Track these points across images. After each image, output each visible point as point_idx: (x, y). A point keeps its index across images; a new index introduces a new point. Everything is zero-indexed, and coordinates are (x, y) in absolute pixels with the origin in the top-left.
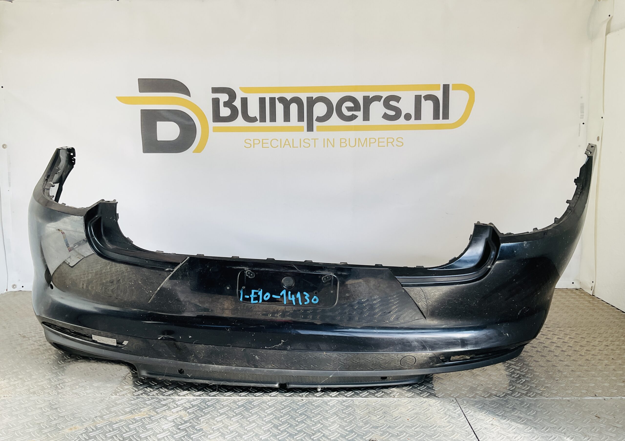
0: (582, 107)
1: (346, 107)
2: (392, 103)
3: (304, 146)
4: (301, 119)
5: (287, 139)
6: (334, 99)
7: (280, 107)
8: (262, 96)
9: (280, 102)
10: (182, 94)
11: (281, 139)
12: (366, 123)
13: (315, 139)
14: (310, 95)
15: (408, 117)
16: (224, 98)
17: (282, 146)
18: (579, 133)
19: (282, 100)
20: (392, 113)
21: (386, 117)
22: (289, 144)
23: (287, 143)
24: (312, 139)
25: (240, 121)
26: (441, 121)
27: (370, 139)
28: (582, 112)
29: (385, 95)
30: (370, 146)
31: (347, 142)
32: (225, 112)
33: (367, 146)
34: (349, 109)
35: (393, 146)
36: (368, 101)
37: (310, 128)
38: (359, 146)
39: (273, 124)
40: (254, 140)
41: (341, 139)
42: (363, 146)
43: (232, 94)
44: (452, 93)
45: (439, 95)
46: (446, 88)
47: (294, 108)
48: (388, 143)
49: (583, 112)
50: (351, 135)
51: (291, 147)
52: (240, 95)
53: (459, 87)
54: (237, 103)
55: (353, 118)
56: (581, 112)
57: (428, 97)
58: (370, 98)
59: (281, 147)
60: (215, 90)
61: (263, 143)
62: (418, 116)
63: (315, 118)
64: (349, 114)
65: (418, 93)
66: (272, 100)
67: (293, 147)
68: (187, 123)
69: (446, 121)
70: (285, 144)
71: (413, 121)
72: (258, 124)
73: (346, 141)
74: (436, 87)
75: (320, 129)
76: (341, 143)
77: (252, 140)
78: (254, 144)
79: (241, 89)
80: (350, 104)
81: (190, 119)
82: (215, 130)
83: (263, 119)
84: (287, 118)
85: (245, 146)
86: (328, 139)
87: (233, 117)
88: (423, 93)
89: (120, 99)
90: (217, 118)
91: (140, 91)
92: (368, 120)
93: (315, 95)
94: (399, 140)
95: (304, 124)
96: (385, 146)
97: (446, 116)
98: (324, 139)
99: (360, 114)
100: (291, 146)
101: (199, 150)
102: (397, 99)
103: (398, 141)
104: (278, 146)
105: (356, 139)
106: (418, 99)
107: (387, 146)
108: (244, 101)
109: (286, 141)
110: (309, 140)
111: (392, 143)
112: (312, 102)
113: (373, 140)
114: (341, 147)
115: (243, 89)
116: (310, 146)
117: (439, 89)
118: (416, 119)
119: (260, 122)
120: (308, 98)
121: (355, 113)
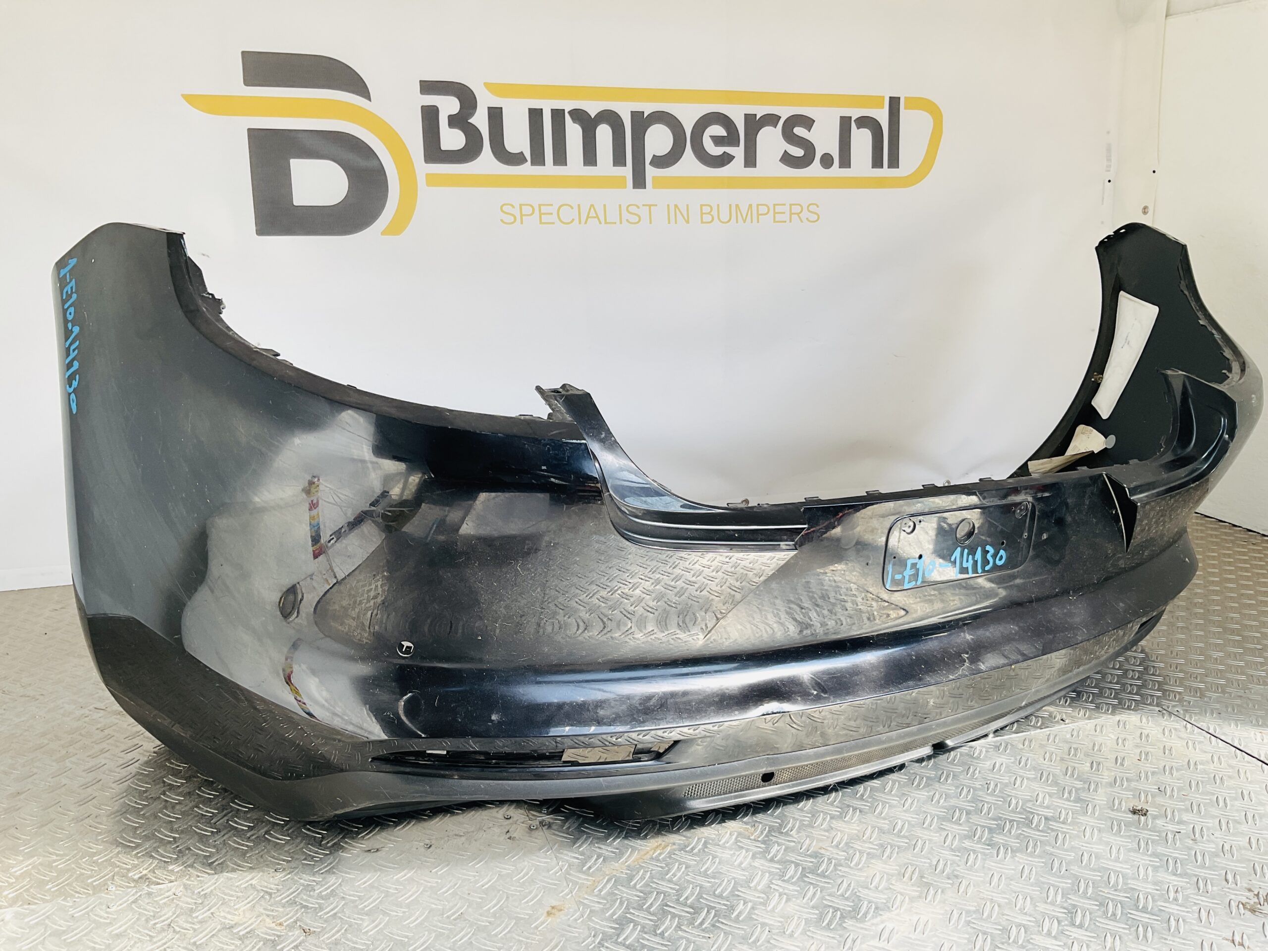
0: (1109, 150)
1: (711, 137)
2: (799, 131)
3: (627, 220)
4: (619, 159)
5: (592, 206)
6: (688, 118)
7: (574, 132)
8: (536, 104)
9: (574, 122)
10: (353, 92)
11: (579, 205)
12: (750, 172)
13: (650, 206)
14: (638, 107)
15: (827, 161)
16: (449, 106)
17: (583, 220)
18: (1103, 199)
19: (579, 115)
20: (798, 152)
21: (787, 159)
22: (597, 217)
23: (592, 214)
24: (643, 205)
25: (486, 162)
26: (885, 172)
27: (758, 205)
28: (1109, 160)
29: (785, 113)
30: (758, 221)
31: (714, 213)
32: (452, 139)
33: (752, 222)
34: (718, 141)
35: (802, 221)
36: (754, 124)
37: (639, 181)
38: (737, 222)
39: (560, 170)
40: (521, 205)
41: (701, 206)
42: (745, 222)
43: (467, 98)
44: (905, 116)
45: (882, 116)
46: (894, 102)
47: (604, 133)
48: (791, 214)
50: (721, 197)
51: (600, 223)
52: (485, 101)
54: (480, 120)
55: (724, 160)
56: (1107, 160)
57: (863, 122)
58: (757, 119)
59: (580, 223)
60: (428, 87)
61: (541, 214)
62: (845, 162)
63: (648, 159)
64: (715, 151)
65: (846, 112)
67: (606, 223)
68: (363, 163)
69: (894, 172)
70: (588, 217)
71: (836, 170)
72: (527, 169)
73: (712, 210)
74: (875, 101)
75: (660, 183)
76: (702, 214)
77: (518, 207)
78: (522, 215)
79: (488, 85)
80: (718, 130)
81: (371, 154)
82: (432, 180)
83: (538, 158)
84: (590, 158)
85: (501, 220)
86: (676, 206)
87: (469, 152)
88: (855, 113)
89: (191, 99)
90: (435, 153)
91: (248, 82)
92: (754, 165)
93: (648, 109)
94: (811, 208)
95: (627, 171)
96: (785, 222)
97: (894, 162)
98: (668, 206)
99: (738, 152)
100: (602, 220)
101: (395, 228)
102: (808, 123)
103: (811, 212)
104: (573, 220)
105: (730, 205)
106: (845, 122)
107: (790, 222)
108: (495, 115)
109: (590, 209)
110: (638, 207)
111: (798, 214)
112: (641, 122)
113: (763, 210)
114: (702, 222)
115: (492, 88)
116: (640, 220)
117: (883, 108)
118: (842, 165)
119: (533, 163)
120: (633, 114)
121: (730, 150)
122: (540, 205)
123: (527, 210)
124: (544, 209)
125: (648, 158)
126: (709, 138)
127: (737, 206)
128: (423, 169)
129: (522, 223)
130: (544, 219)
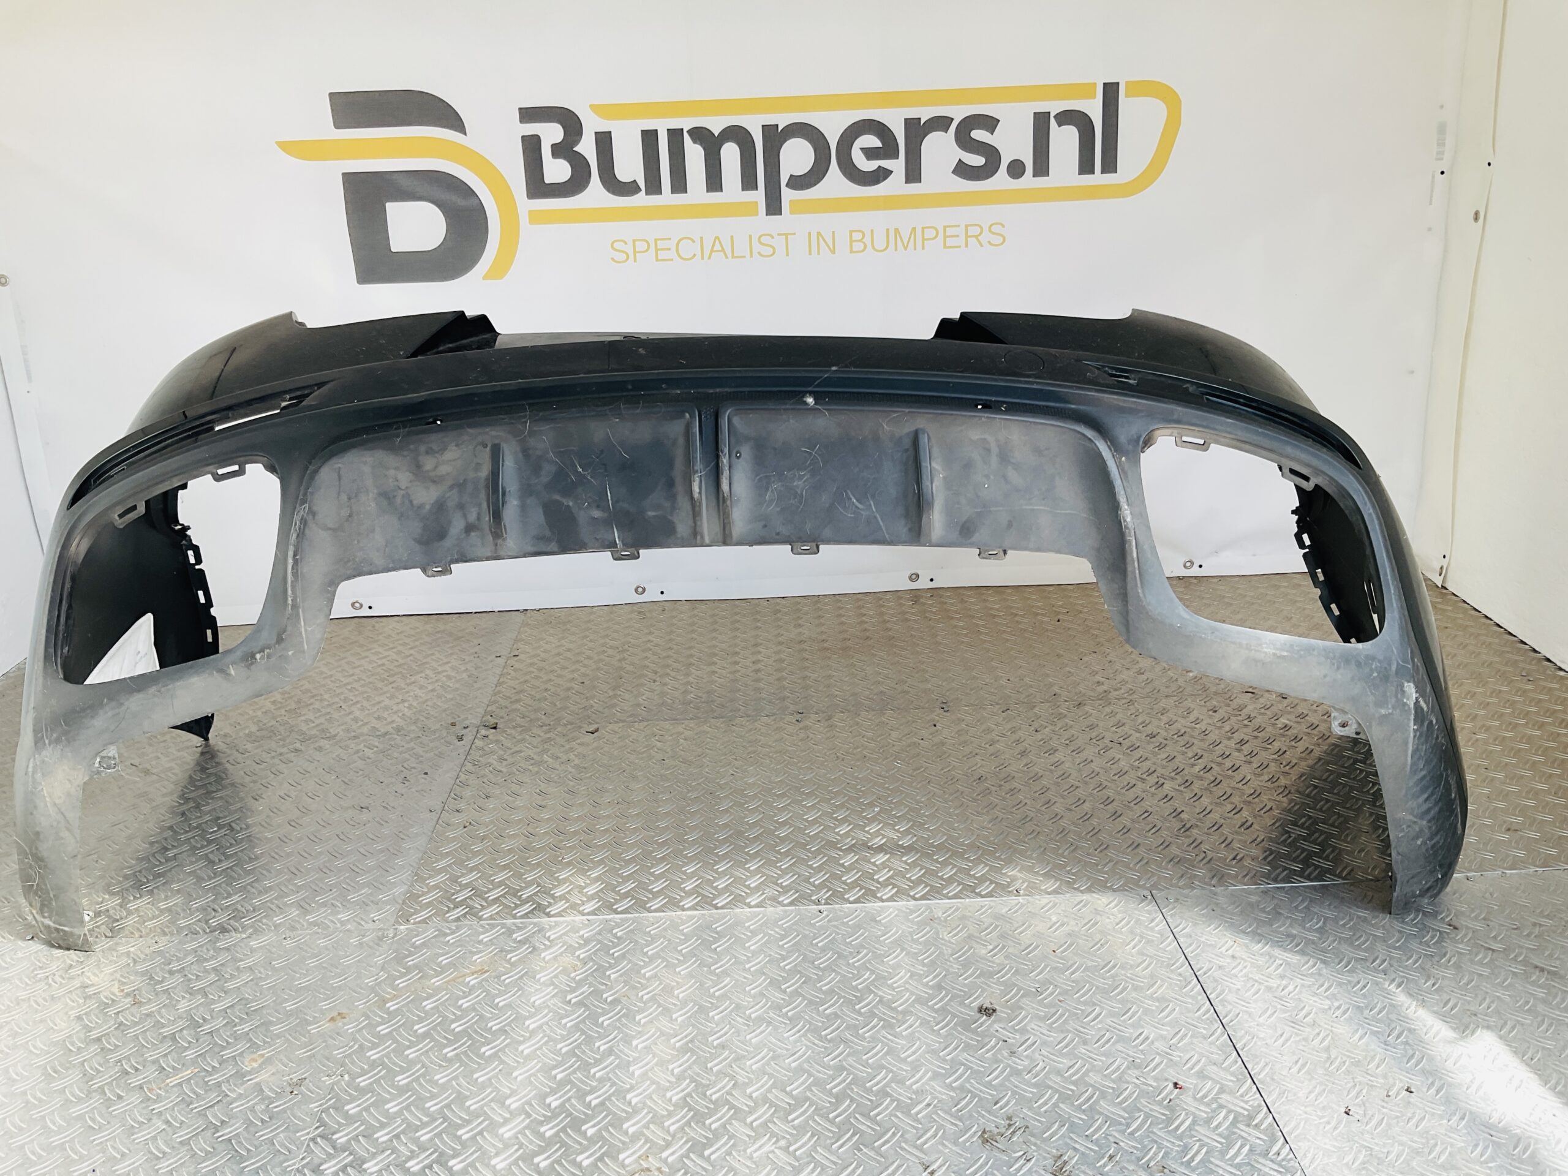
0: (1442, 129)
1: (862, 149)
2: (978, 134)
3: (759, 253)
4: (748, 183)
6: (832, 129)
7: (694, 154)
8: (649, 125)
9: (694, 142)
10: (444, 127)
11: (701, 238)
12: (913, 188)
13: (786, 235)
14: (770, 120)
15: (1016, 169)
16: (551, 133)
17: (706, 255)
18: (1431, 200)
19: (700, 134)
20: (977, 160)
21: (962, 170)
22: (723, 250)
23: (718, 247)
24: (779, 234)
25: (596, 193)
26: (1098, 178)
27: (923, 229)
28: (1441, 143)
29: (958, 113)
30: (923, 248)
31: (867, 240)
32: (557, 171)
33: (915, 249)
34: (870, 153)
35: (982, 245)
36: (917, 130)
37: (774, 206)
38: (896, 250)
39: (679, 198)
40: (634, 241)
41: (851, 232)
42: (906, 249)
43: (571, 123)
44: (1125, 104)
45: (1095, 111)
46: (1111, 92)
47: (730, 153)
48: (967, 237)
49: (1444, 144)
50: (876, 221)
51: (727, 258)
52: (591, 126)
53: (1146, 88)
54: (587, 147)
55: (880, 176)
56: (1438, 145)
57: (1065, 118)
58: (922, 123)
59: (703, 258)
60: (528, 115)
61: (657, 249)
62: (1042, 167)
64: (869, 166)
65: (1042, 107)
66: (675, 136)
67: (733, 257)
68: (461, 202)
69: (1109, 178)
70: (712, 251)
71: (1028, 179)
72: (641, 199)
73: (864, 236)
74: (1084, 90)
75: (799, 208)
76: (851, 241)
77: (630, 243)
78: (635, 252)
79: (594, 108)
80: (871, 141)
81: (470, 192)
82: (536, 218)
83: (653, 186)
84: (714, 181)
85: (613, 259)
86: (819, 233)
87: (577, 184)
88: (1055, 108)
89: (287, 147)
90: (538, 187)
91: (337, 126)
92: (918, 180)
93: (782, 121)
94: (995, 228)
95: (759, 195)
96: (960, 247)
97: (1110, 166)
98: (810, 234)
99: (897, 165)
100: (729, 254)
101: (498, 271)
102: (990, 123)
103: (994, 233)
104: (695, 255)
105: (888, 230)
106: (1041, 121)
107: (966, 246)
108: (604, 141)
109: (715, 242)
110: (773, 238)
111: (976, 237)
112: (775, 137)
113: (930, 233)
114: (852, 252)
115: (599, 110)
116: (774, 252)
117: (1094, 97)
118: (1036, 174)
119: (647, 193)
120: (765, 128)
121: (886, 164)
122: (656, 240)
123: (641, 246)
124: (661, 244)
125: (784, 179)
126: (860, 152)
127: (897, 230)
128: (526, 205)
129: (635, 261)
130: (662, 255)
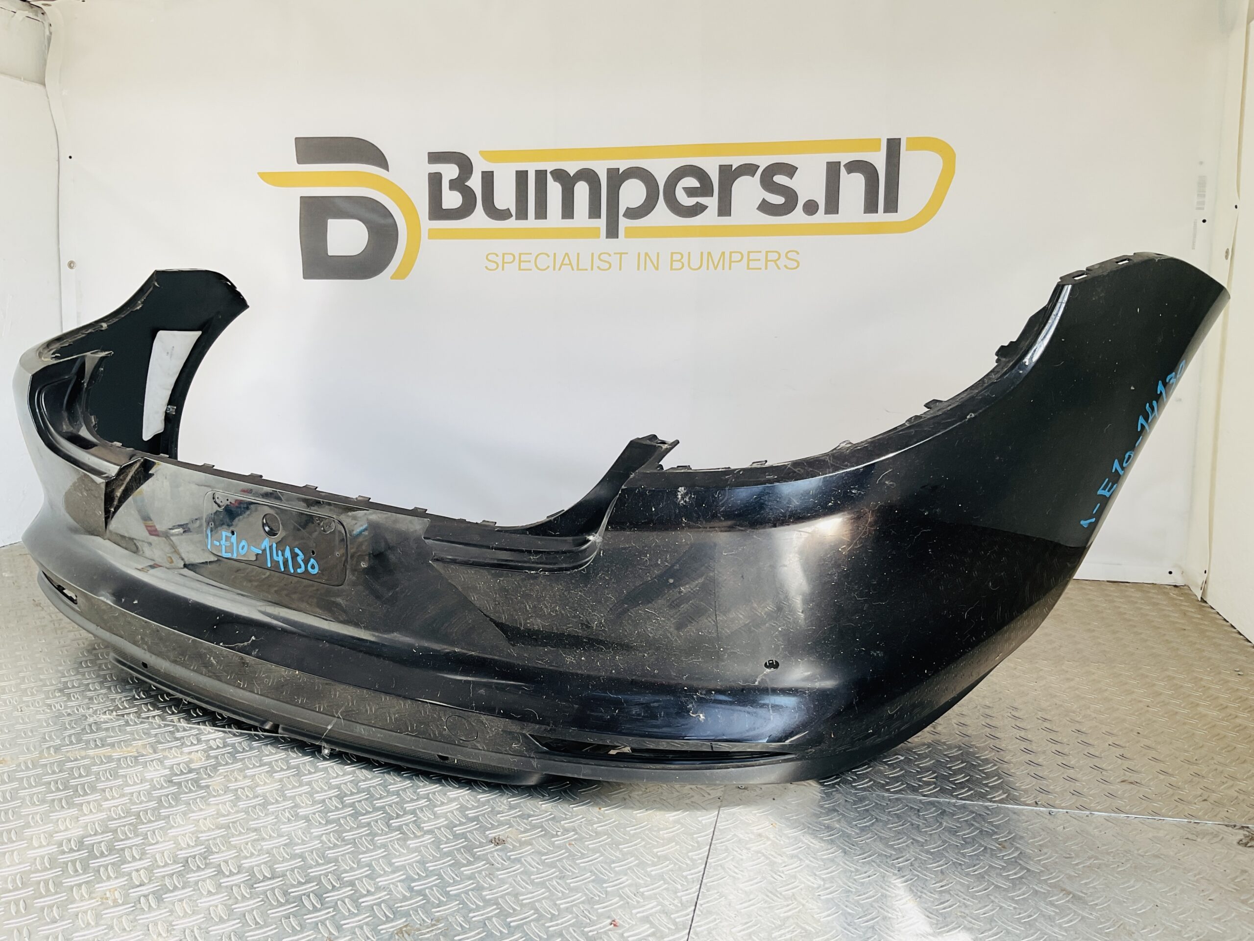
0: (1202, 183)
1: (684, 188)
2: (780, 179)
3: (598, 267)
4: (594, 212)
5: (567, 254)
6: (662, 172)
7: (554, 189)
8: (522, 167)
9: (555, 180)
10: (373, 164)
11: (555, 254)
12: (725, 220)
13: (621, 254)
14: (613, 164)
15: (811, 208)
16: (450, 172)
17: (557, 267)
18: (1194, 243)
19: (559, 175)
20: (778, 200)
21: (765, 207)
22: (570, 264)
23: (567, 261)
24: (615, 253)
25: (479, 217)
26: (881, 216)
27: (731, 253)
28: (1202, 195)
29: (763, 162)
30: (730, 269)
31: (685, 260)
32: (452, 199)
33: (723, 269)
34: (690, 192)
35: (779, 268)
36: (729, 175)
37: (612, 231)
38: (708, 269)
39: (541, 223)
40: (504, 254)
41: (672, 254)
42: (716, 268)
43: (465, 164)
44: (906, 157)
45: (879, 161)
46: (894, 146)
47: (582, 190)
48: (767, 261)
49: (1204, 196)
50: (693, 246)
51: (573, 269)
52: (479, 166)
53: (921, 144)
54: (475, 183)
55: (697, 210)
56: (1199, 195)
57: (854, 166)
58: (733, 169)
59: (554, 269)
60: (435, 157)
61: (520, 261)
62: (832, 206)
64: (690, 202)
65: (833, 157)
66: (541, 175)
67: (578, 269)
68: (382, 221)
69: (891, 217)
70: (562, 264)
71: (821, 216)
72: (512, 223)
73: (682, 258)
74: (871, 144)
75: (632, 233)
76: (672, 261)
77: (501, 255)
78: (504, 262)
79: (482, 153)
80: (692, 182)
81: (388, 214)
82: (434, 234)
83: (522, 213)
84: (568, 211)
85: (486, 267)
86: (647, 254)
87: (465, 210)
88: (845, 158)
89: (265, 176)
90: (437, 211)
91: (300, 161)
92: (729, 214)
93: (623, 165)
94: (790, 255)
95: (601, 223)
96: (761, 269)
97: (892, 206)
98: (639, 254)
99: (712, 202)
100: (575, 268)
101: (400, 274)
102: (790, 170)
103: (795, 260)
104: (549, 267)
105: (702, 253)
106: (833, 170)
107: (766, 268)
108: (488, 178)
109: (564, 258)
110: (610, 255)
111: (775, 261)
112: (617, 178)
113: (736, 257)
114: (672, 269)
115: (485, 155)
116: (610, 267)
117: (879, 150)
118: (827, 212)
119: (517, 219)
120: (609, 170)
121: (703, 200)
122: (520, 254)
123: (509, 258)
124: (523, 258)
125: (622, 210)
126: (683, 191)
127: (709, 254)
128: (427, 224)
129: (503, 269)
130: (523, 266)
